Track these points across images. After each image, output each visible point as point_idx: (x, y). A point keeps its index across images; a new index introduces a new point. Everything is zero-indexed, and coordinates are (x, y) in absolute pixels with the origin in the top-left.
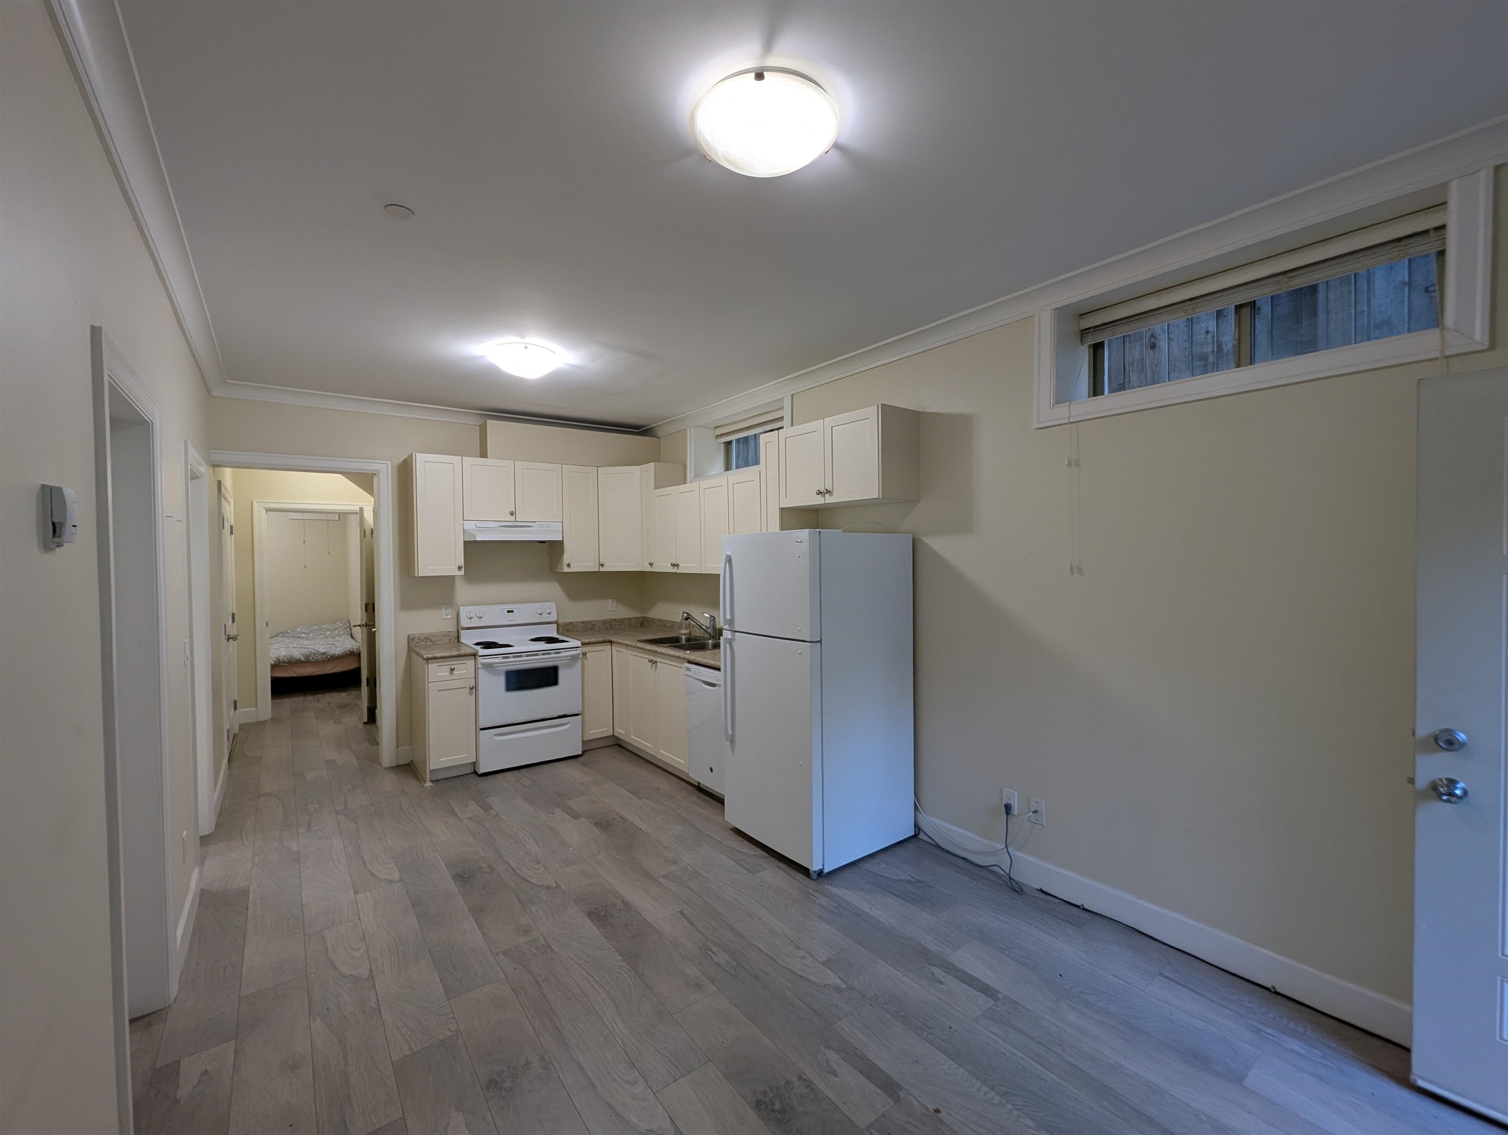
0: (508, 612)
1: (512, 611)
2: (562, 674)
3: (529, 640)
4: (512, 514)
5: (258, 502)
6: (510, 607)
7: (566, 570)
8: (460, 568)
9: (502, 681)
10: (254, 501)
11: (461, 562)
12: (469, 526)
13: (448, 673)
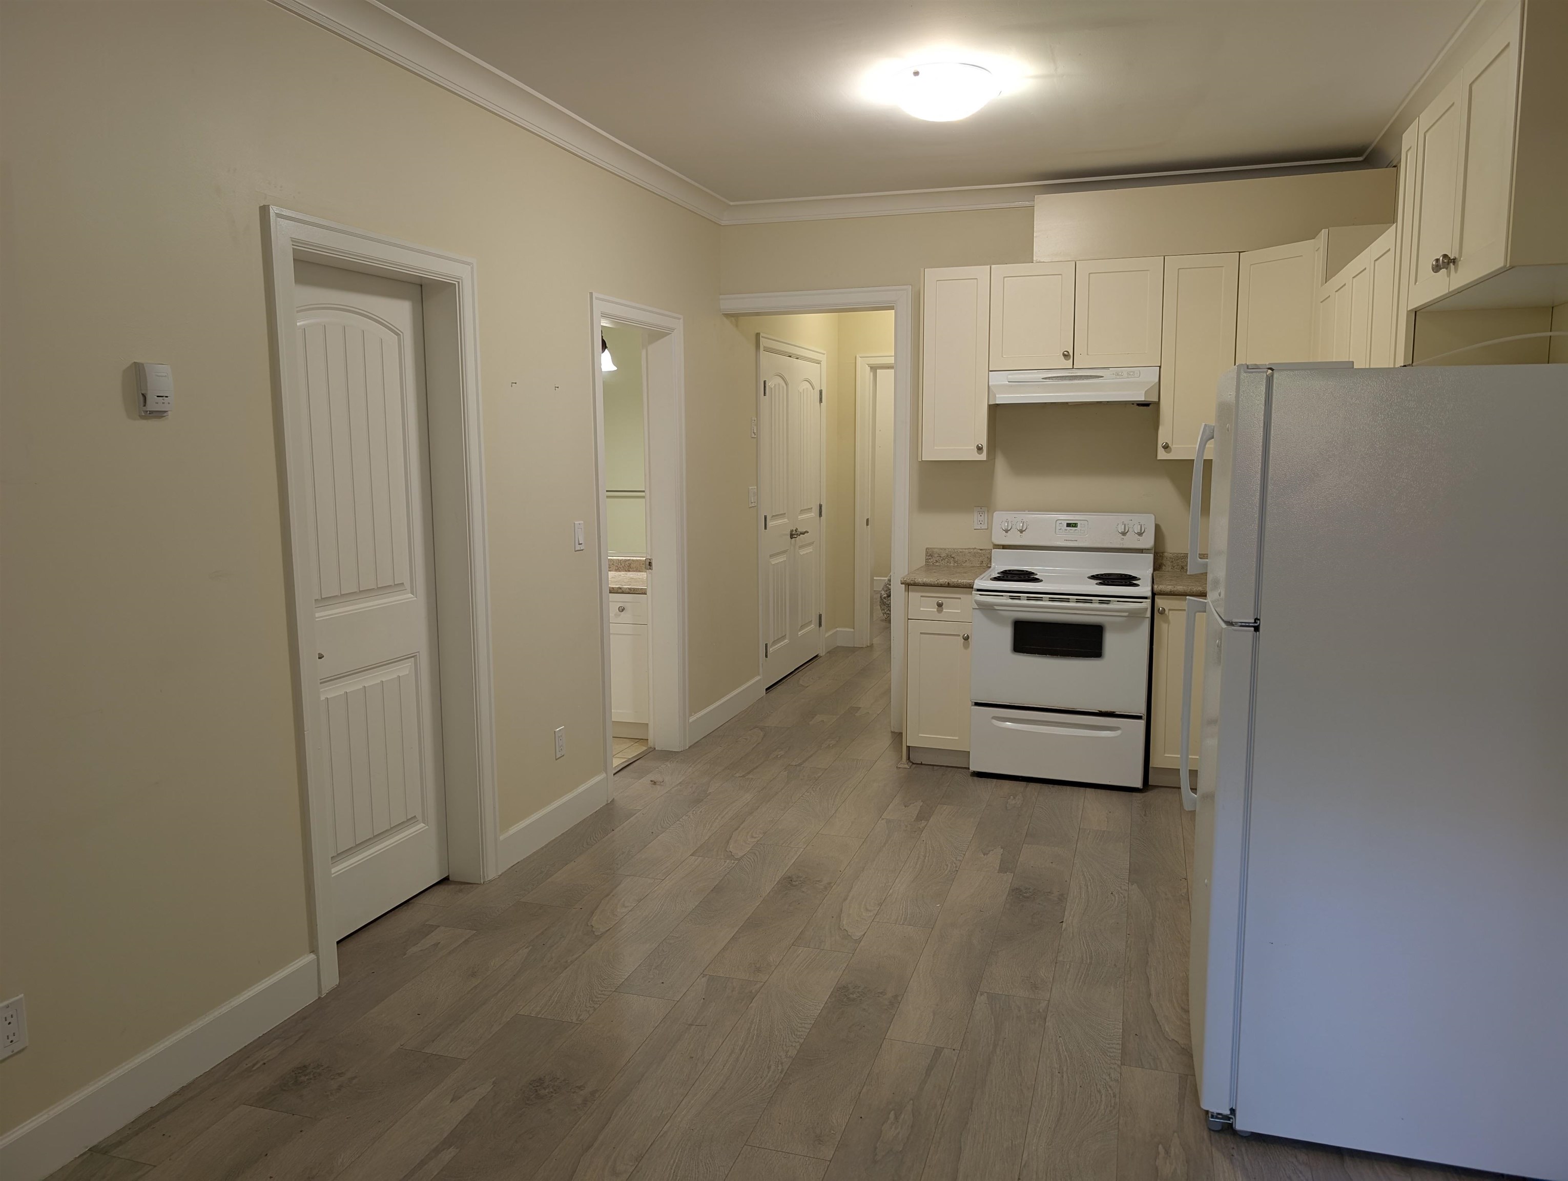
0: (1069, 525)
1: (1075, 525)
2: (1110, 641)
3: (1089, 578)
4: (1066, 356)
5: (861, 357)
6: (1071, 518)
7: (1162, 455)
8: (980, 449)
9: (1006, 635)
10: (857, 356)
11: (983, 441)
12: (997, 379)
13: (936, 610)
